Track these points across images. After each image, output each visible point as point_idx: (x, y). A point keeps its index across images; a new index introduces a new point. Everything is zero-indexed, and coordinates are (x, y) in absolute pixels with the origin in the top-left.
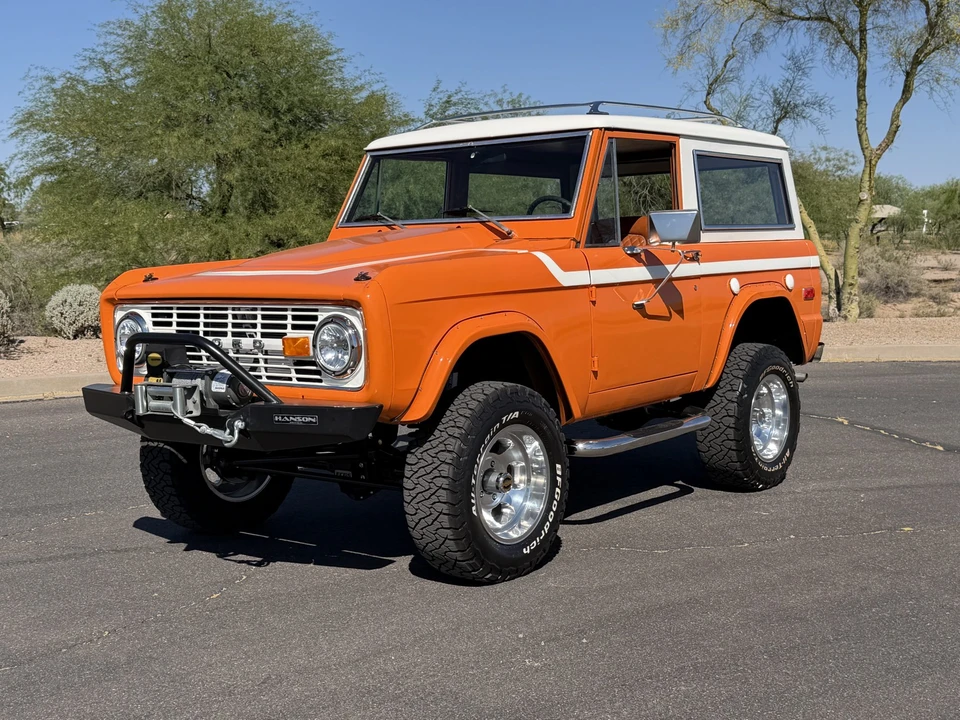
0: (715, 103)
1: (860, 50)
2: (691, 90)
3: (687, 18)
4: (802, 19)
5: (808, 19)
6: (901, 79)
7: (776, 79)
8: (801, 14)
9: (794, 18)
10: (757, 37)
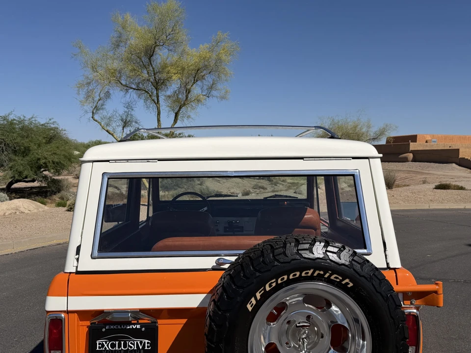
0: (96, 117)
1: (157, 103)
2: (86, 112)
3: (89, 84)
4: (134, 89)
5: (137, 90)
6: (173, 116)
7: (121, 110)
8: (134, 86)
9: (131, 88)
10: (108, 92)
